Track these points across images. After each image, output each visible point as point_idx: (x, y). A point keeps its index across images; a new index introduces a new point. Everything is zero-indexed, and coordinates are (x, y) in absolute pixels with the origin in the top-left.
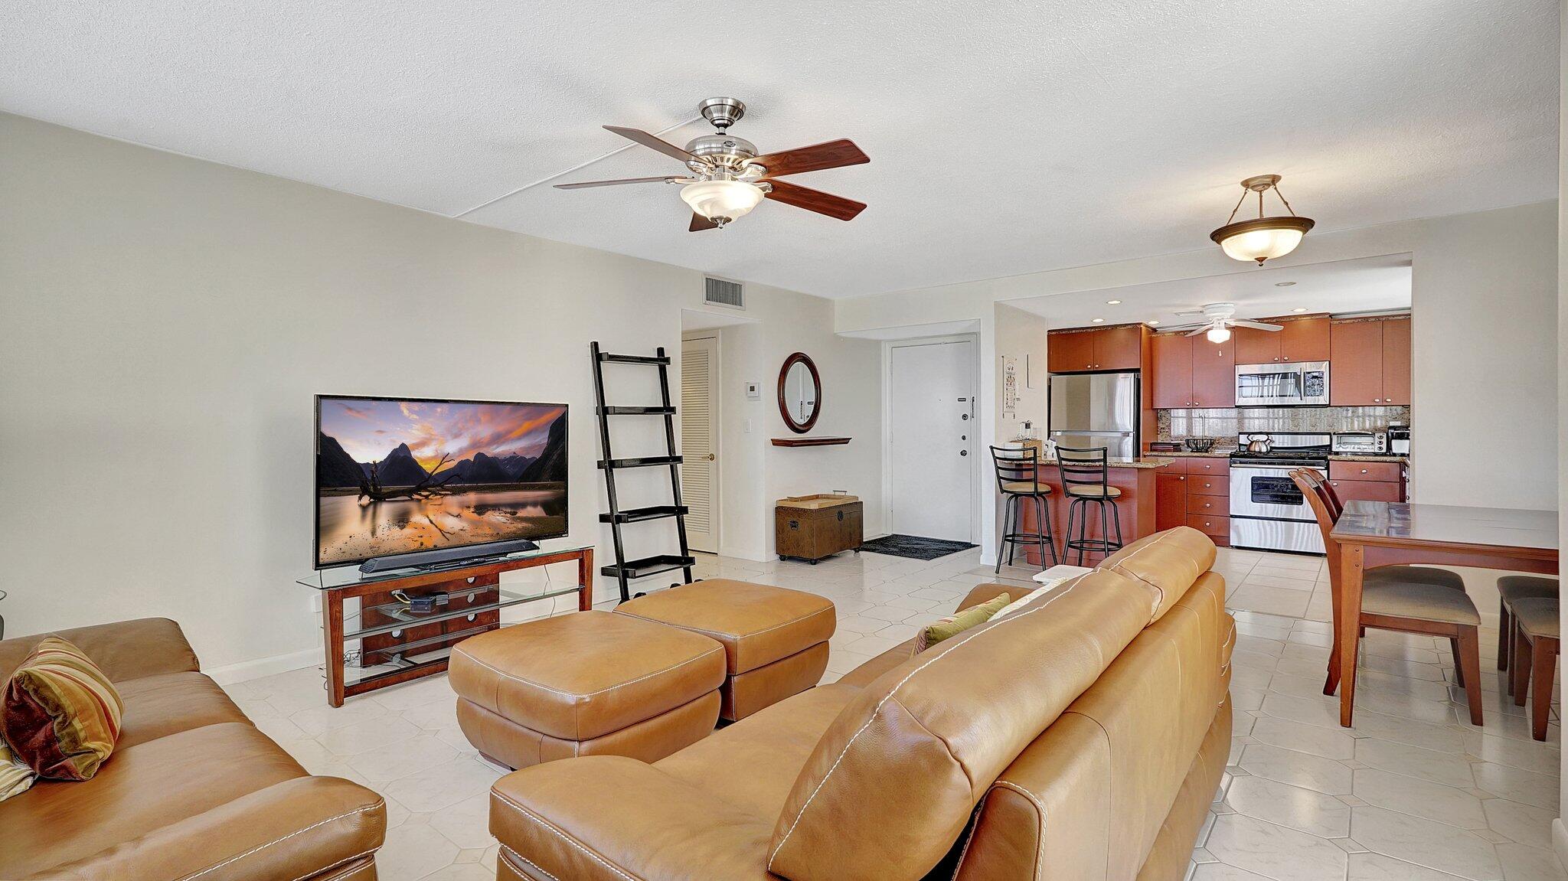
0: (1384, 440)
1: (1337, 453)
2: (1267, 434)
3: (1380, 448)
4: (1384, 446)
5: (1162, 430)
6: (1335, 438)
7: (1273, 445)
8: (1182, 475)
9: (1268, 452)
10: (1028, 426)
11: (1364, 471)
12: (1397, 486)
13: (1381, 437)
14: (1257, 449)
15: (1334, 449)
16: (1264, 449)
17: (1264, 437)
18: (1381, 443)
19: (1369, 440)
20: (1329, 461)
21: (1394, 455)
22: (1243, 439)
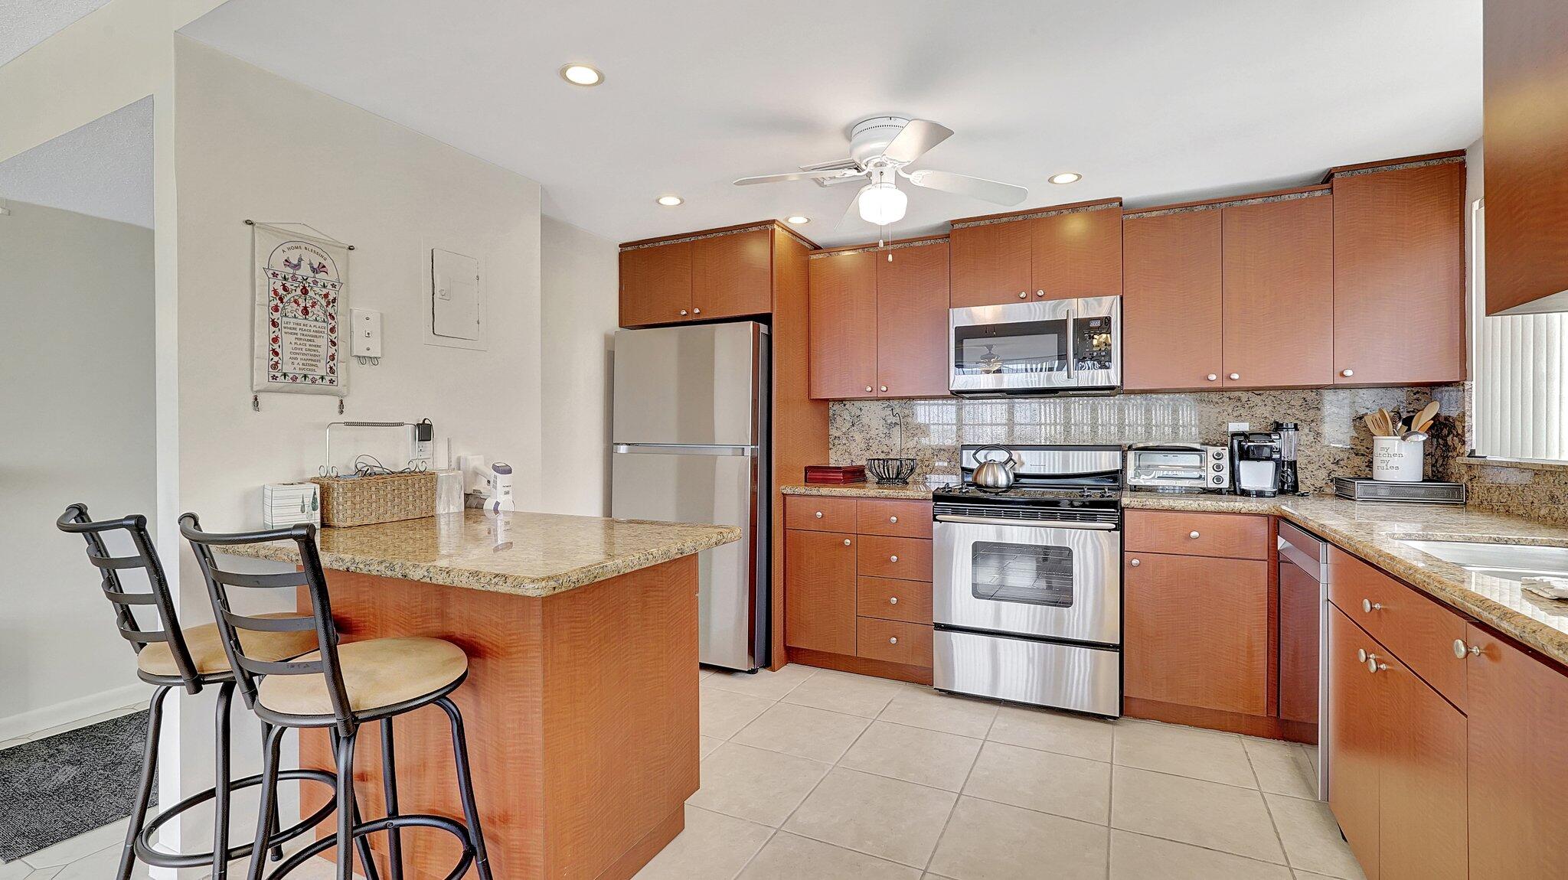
0: (1225, 462)
1: (1135, 489)
2: (1009, 448)
3: (1219, 479)
4: (1225, 474)
5: (836, 442)
6: (1131, 455)
7: (1023, 471)
8: (847, 534)
9: (1009, 488)
10: (425, 432)
11: (1194, 534)
12: (1263, 568)
13: (1218, 457)
14: (990, 481)
15: (1131, 479)
16: (1002, 480)
17: (1001, 456)
18: (1218, 468)
19: (1193, 459)
20: (1122, 509)
21: (1245, 493)
22: (968, 460)
